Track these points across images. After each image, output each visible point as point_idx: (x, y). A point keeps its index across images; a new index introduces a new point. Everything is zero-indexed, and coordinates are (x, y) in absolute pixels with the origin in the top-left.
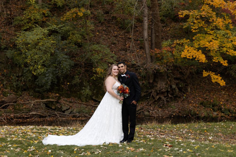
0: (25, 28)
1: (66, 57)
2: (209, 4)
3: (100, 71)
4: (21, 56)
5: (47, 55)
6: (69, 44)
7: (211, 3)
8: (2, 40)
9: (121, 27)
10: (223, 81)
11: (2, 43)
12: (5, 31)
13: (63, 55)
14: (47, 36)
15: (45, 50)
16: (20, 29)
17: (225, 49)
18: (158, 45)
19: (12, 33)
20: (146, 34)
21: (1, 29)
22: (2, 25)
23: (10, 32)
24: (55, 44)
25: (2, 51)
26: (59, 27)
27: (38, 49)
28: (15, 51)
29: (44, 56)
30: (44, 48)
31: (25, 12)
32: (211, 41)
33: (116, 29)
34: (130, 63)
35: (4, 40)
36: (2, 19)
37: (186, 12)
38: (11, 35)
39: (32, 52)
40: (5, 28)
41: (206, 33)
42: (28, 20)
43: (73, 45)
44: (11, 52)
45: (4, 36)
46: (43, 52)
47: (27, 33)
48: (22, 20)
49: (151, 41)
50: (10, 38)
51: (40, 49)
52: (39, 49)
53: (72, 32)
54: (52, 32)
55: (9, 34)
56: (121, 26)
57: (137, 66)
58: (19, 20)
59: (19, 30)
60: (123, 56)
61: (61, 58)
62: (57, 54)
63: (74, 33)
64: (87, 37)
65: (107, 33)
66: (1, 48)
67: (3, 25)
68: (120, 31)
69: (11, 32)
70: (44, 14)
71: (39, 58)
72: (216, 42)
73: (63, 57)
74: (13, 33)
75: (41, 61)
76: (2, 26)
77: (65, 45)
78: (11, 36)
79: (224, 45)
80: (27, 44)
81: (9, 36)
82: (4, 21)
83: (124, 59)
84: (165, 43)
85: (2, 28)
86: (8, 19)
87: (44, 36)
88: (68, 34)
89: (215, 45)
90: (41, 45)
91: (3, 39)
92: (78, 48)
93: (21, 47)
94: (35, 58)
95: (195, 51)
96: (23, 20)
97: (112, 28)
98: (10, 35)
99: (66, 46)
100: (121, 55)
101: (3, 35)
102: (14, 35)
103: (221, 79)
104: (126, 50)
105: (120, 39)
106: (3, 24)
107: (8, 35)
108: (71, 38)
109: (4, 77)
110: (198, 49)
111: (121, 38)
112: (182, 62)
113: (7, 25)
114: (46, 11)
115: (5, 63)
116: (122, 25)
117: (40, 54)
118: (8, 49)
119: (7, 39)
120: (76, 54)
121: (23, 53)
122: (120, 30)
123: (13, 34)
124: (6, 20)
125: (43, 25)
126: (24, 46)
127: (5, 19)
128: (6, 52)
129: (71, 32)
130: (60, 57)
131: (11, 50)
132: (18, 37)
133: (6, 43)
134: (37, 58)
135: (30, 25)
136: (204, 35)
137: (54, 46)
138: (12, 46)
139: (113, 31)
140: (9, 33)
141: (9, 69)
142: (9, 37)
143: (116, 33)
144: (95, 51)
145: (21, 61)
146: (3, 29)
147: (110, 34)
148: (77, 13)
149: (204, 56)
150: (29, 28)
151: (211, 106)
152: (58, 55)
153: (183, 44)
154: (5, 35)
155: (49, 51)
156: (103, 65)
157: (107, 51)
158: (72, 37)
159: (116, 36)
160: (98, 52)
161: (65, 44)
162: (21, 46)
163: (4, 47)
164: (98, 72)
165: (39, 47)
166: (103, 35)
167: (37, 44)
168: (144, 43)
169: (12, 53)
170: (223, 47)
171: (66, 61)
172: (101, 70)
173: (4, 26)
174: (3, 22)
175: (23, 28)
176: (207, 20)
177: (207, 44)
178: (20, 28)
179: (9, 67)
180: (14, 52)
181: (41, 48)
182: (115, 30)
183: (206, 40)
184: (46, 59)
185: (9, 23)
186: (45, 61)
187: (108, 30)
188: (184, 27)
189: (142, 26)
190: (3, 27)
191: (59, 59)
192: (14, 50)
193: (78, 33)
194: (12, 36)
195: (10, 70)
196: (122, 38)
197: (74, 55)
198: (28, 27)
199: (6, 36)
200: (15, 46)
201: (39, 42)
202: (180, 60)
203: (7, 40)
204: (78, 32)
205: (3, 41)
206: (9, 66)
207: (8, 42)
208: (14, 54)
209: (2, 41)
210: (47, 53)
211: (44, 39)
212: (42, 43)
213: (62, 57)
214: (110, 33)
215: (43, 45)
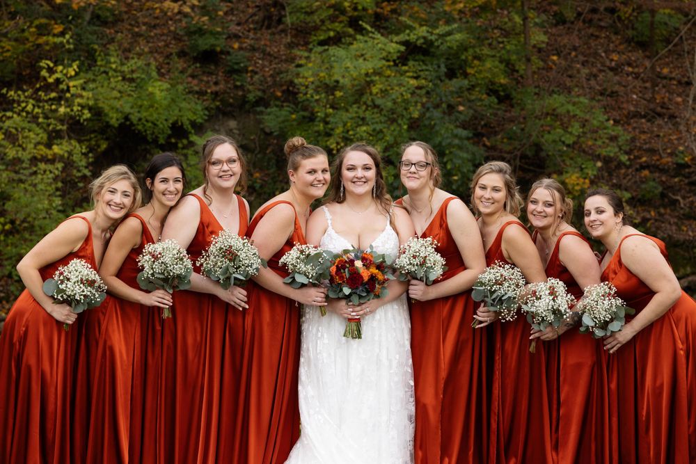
0: (322, 38)
1: (464, 133)
3: (578, 184)
4: (309, 127)
5: (400, 125)
6: (470, 91)
8: (249, 75)
9: (633, 38)
11: (250, 85)
12: (259, 48)
13: (452, 127)
14: (396, 65)
15: (392, 109)
16: (306, 40)
19: (279, 51)
21: (246, 40)
22: (248, 26)
23: (273, 48)
24: (423, 91)
25: (249, 112)
26: (438, 34)
27: (368, 106)
28: (292, 111)
29: (388, 128)
30: (390, 104)
33: (616, 46)
34: (669, 159)
35: (256, 73)
36: (248, 6)
38: (275, 58)
39: (348, 114)
40: (259, 35)
42: (331, 11)
43: (482, 94)
44: (278, 113)
45: (256, 63)
46: (385, 116)
47: (333, 50)
48: (312, 13)
50: (275, 68)
51: (376, 106)
52: (370, 106)
53: (475, 52)
54: (413, 51)
55: (269, 54)
56: (631, 36)
57: (693, 172)
58: (304, 11)
59: (302, 43)
60: (643, 137)
61: (445, 136)
62: (433, 123)
63: (482, 54)
64: (523, 70)
65: (585, 59)
66: (247, 99)
67: (251, 26)
68: (630, 51)
69: (276, 50)
71: (371, 135)
73: (452, 133)
74: (282, 53)
76: (249, 31)
77: (457, 96)
78: (276, 64)
80: (331, 88)
81: (271, 61)
82: (254, 15)
83: (647, 146)
85: (247, 38)
86: (268, 7)
87: (387, 64)
88: (463, 57)
90: (377, 93)
91: (252, 71)
92: (497, 106)
93: (312, 97)
94: (358, 136)
96: (316, 10)
97: (602, 41)
98: (272, 58)
99: (460, 97)
100: (637, 131)
101: (252, 57)
102: (286, 61)
105: (630, 78)
106: (253, 22)
107: (269, 58)
108: (476, 72)
109: (255, 194)
111: (634, 76)
113: (264, 28)
115: (258, 149)
116: (635, 33)
117: (377, 123)
118: (270, 105)
119: (265, 71)
120: (485, 125)
121: (318, 119)
122: (630, 48)
123: (284, 57)
124: (259, 10)
125: (381, 23)
126: (323, 95)
127: (257, 6)
128: (261, 113)
129: (471, 51)
130: (443, 132)
131: (277, 106)
132: (299, 66)
133: (261, 85)
134: (365, 135)
135: (338, 26)
137: (421, 97)
138: (279, 94)
139: (605, 52)
140: (272, 52)
141: (268, 169)
142: (271, 65)
143: (615, 58)
144: (553, 117)
146: (252, 39)
147: (594, 60)
150: (335, 36)
152: (437, 128)
154: (259, 59)
155: (405, 113)
156: (580, 163)
157: (599, 117)
158: (480, 68)
160: (563, 120)
161: (457, 93)
163: (254, 97)
164: (573, 188)
165: (373, 101)
166: (573, 65)
167: (361, 90)
169: (281, 119)
171: (460, 148)
172: (582, 180)
173: (255, 29)
174: (251, 17)
175: (315, 35)
178: (304, 38)
179: (271, 164)
180: (288, 113)
181: (378, 102)
182: (611, 49)
184: (395, 138)
185: (271, 19)
186: (392, 146)
187: (589, 48)
190: (251, 35)
191: (439, 139)
192: (289, 106)
193: (493, 56)
194: (281, 61)
195: (272, 171)
196: (635, 74)
197: (480, 128)
198: (332, 34)
199: (260, 62)
200: (291, 94)
201: (370, 84)
203: (263, 76)
204: (493, 53)
205: (252, 77)
206: (270, 160)
207: (267, 83)
208: (287, 121)
209: (249, 79)
210: (400, 121)
211: (388, 72)
212: (381, 86)
213: (450, 135)
214: (595, 58)
215: (384, 92)
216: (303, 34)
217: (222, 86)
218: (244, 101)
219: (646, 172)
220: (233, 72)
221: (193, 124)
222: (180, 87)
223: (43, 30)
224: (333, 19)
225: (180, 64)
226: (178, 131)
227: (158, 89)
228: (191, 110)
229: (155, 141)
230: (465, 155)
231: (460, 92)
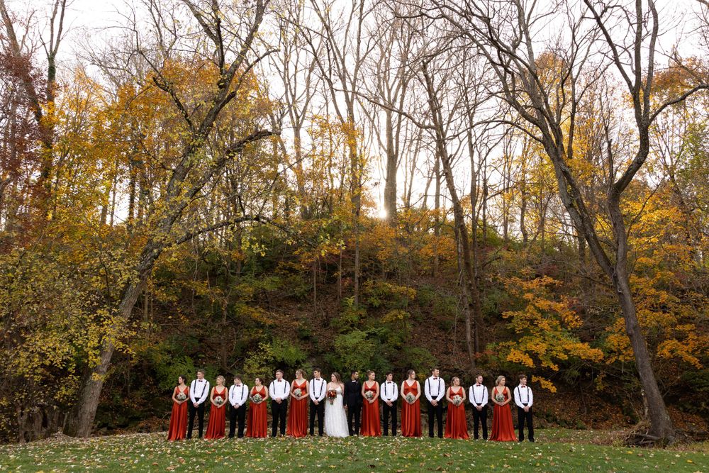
0: (342, 331)
1: (386, 361)
2: (534, 305)
3: (422, 376)
4: (339, 360)
6: (389, 348)
7: (536, 304)
8: (319, 343)
10: (554, 387)
11: (320, 347)
12: (322, 334)
13: (383, 359)
14: (365, 340)
16: (337, 332)
17: (554, 353)
18: (482, 349)
20: (469, 337)
21: (318, 332)
23: (326, 334)
24: (374, 348)
25: (320, 356)
26: (378, 330)
30: (364, 353)
31: (341, 314)
32: (538, 344)
33: (436, 330)
34: (453, 367)
35: (321, 343)
36: (318, 321)
37: (510, 313)
39: (351, 356)
40: (322, 330)
41: (532, 335)
42: (345, 322)
43: (393, 348)
44: (329, 356)
46: (362, 356)
47: (347, 336)
48: (339, 322)
49: (475, 343)
50: (327, 341)
52: (358, 353)
54: (371, 335)
55: (325, 336)
56: (441, 327)
57: (460, 371)
58: (336, 322)
60: (444, 360)
62: (377, 358)
63: (392, 335)
64: (406, 340)
65: (426, 335)
67: (319, 327)
70: (361, 315)
72: (544, 345)
73: (383, 362)
74: (329, 336)
75: (361, 366)
76: (318, 329)
79: (553, 348)
80: (345, 348)
81: (326, 339)
82: (320, 323)
83: (446, 363)
84: (490, 347)
86: (324, 321)
87: (363, 340)
88: (387, 337)
89: (541, 348)
90: (360, 349)
92: (397, 352)
95: (522, 355)
97: (431, 329)
99: (385, 350)
100: (443, 358)
101: (320, 338)
102: (331, 339)
103: (552, 386)
104: (447, 353)
108: (390, 341)
110: (526, 352)
111: (442, 340)
112: (509, 366)
113: (323, 328)
114: (364, 313)
116: (441, 325)
118: (326, 353)
119: (324, 342)
120: (395, 358)
121: (341, 358)
122: (440, 331)
125: (361, 326)
126: (343, 350)
127: (321, 321)
129: (389, 335)
130: (380, 361)
131: (329, 353)
132: (335, 340)
133: (323, 347)
135: (347, 327)
136: (531, 337)
137: (373, 350)
138: (329, 349)
139: (432, 332)
143: (436, 334)
144: (415, 355)
145: (339, 366)
146: (320, 331)
148: (396, 316)
149: (531, 360)
150: (346, 330)
151: (545, 417)
152: (378, 360)
153: (509, 346)
154: (322, 338)
155: (368, 355)
157: (429, 355)
159: (436, 338)
160: (419, 356)
161: (384, 348)
162: (339, 350)
163: (321, 351)
165: (358, 351)
166: (422, 337)
167: (355, 348)
168: (468, 346)
170: (551, 350)
171: (386, 366)
175: (340, 330)
176: (532, 321)
177: (534, 348)
180: (332, 356)
181: (360, 352)
182: (434, 331)
183: (532, 343)
185: (325, 325)
187: (427, 331)
188: (509, 328)
189: (464, 327)
192: (332, 353)
193: (396, 335)
194: (329, 339)
200: (333, 349)
201: (357, 346)
202: (506, 364)
203: (324, 344)
207: (325, 346)
209: (319, 345)
210: (367, 358)
211: (363, 342)
212: (361, 347)
214: (429, 334)
215: (362, 349)
216: (336, 330)
217: (311, 347)
218: (318, 352)
219: (445, 372)
220: (314, 343)
221: (303, 360)
222: (299, 349)
223: (257, 332)
224: (345, 325)
225: (297, 341)
226: (298, 362)
227: (292, 350)
228: (302, 356)
229: (291, 366)
230: (387, 368)
231: (386, 348)
